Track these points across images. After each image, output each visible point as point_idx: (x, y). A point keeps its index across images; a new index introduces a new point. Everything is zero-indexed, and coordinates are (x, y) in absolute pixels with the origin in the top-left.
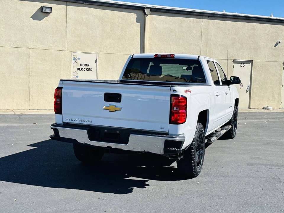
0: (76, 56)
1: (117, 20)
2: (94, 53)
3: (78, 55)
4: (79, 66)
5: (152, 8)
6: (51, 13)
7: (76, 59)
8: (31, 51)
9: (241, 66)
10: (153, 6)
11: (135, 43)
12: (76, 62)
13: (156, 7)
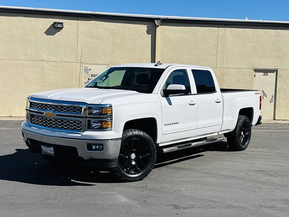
0: (87, 67)
1: (128, 32)
2: (105, 64)
3: (89, 67)
4: (90, 76)
5: (163, 19)
6: (63, 27)
7: (87, 70)
8: (44, 63)
9: (264, 75)
10: (165, 16)
11: (146, 54)
12: (87, 72)
13: (167, 18)
